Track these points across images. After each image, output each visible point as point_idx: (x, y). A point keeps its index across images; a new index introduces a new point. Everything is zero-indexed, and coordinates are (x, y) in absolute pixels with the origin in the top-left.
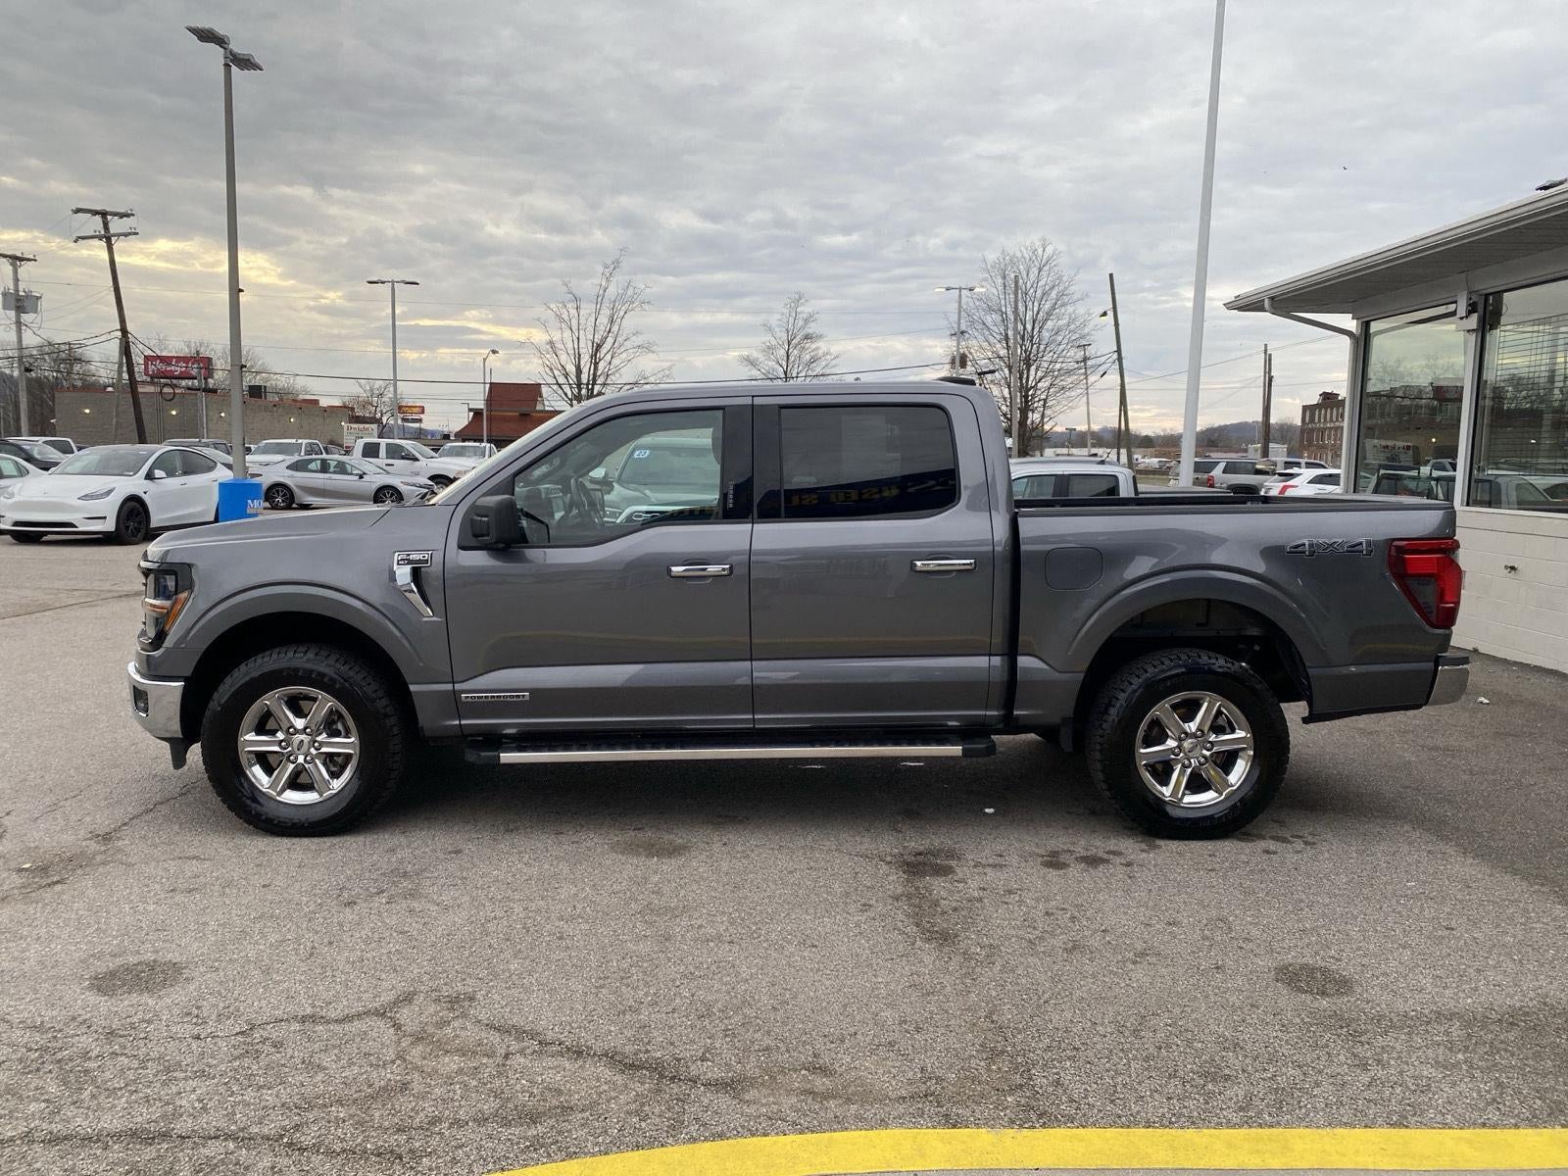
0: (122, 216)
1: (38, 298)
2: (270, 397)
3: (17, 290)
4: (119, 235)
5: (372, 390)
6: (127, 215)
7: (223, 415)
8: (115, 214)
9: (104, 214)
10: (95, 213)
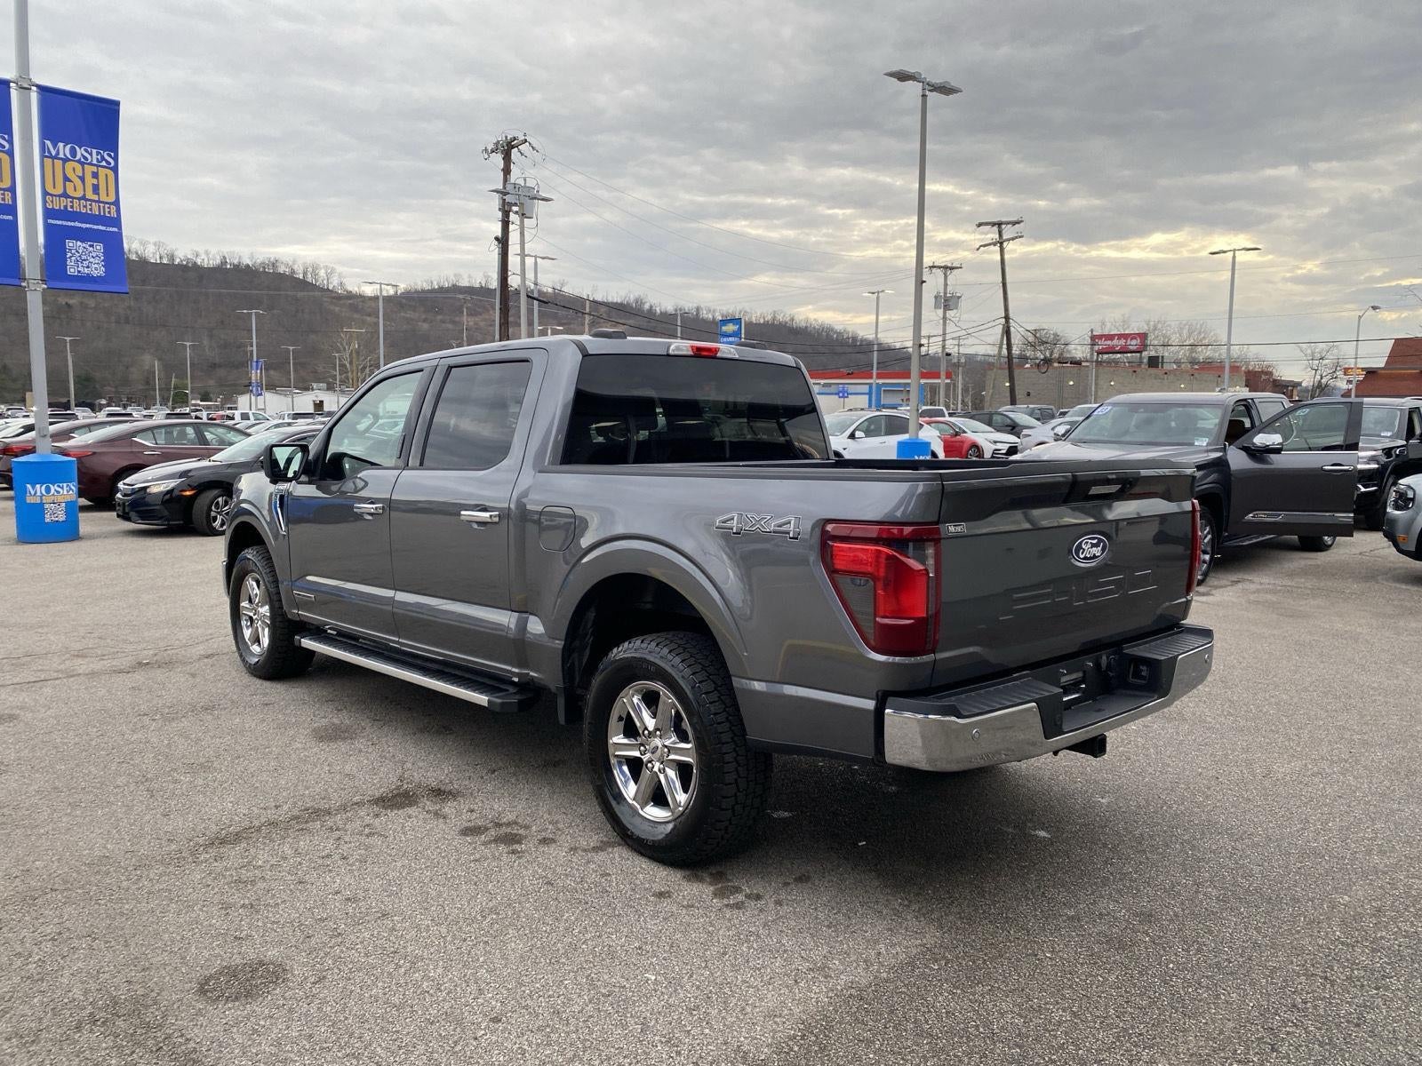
0: (1014, 223)
1: (959, 297)
2: (1167, 367)
3: (945, 293)
4: (1009, 240)
5: (1313, 353)
6: (1018, 222)
7: (1112, 383)
8: (1008, 223)
9: (999, 224)
10: (993, 224)
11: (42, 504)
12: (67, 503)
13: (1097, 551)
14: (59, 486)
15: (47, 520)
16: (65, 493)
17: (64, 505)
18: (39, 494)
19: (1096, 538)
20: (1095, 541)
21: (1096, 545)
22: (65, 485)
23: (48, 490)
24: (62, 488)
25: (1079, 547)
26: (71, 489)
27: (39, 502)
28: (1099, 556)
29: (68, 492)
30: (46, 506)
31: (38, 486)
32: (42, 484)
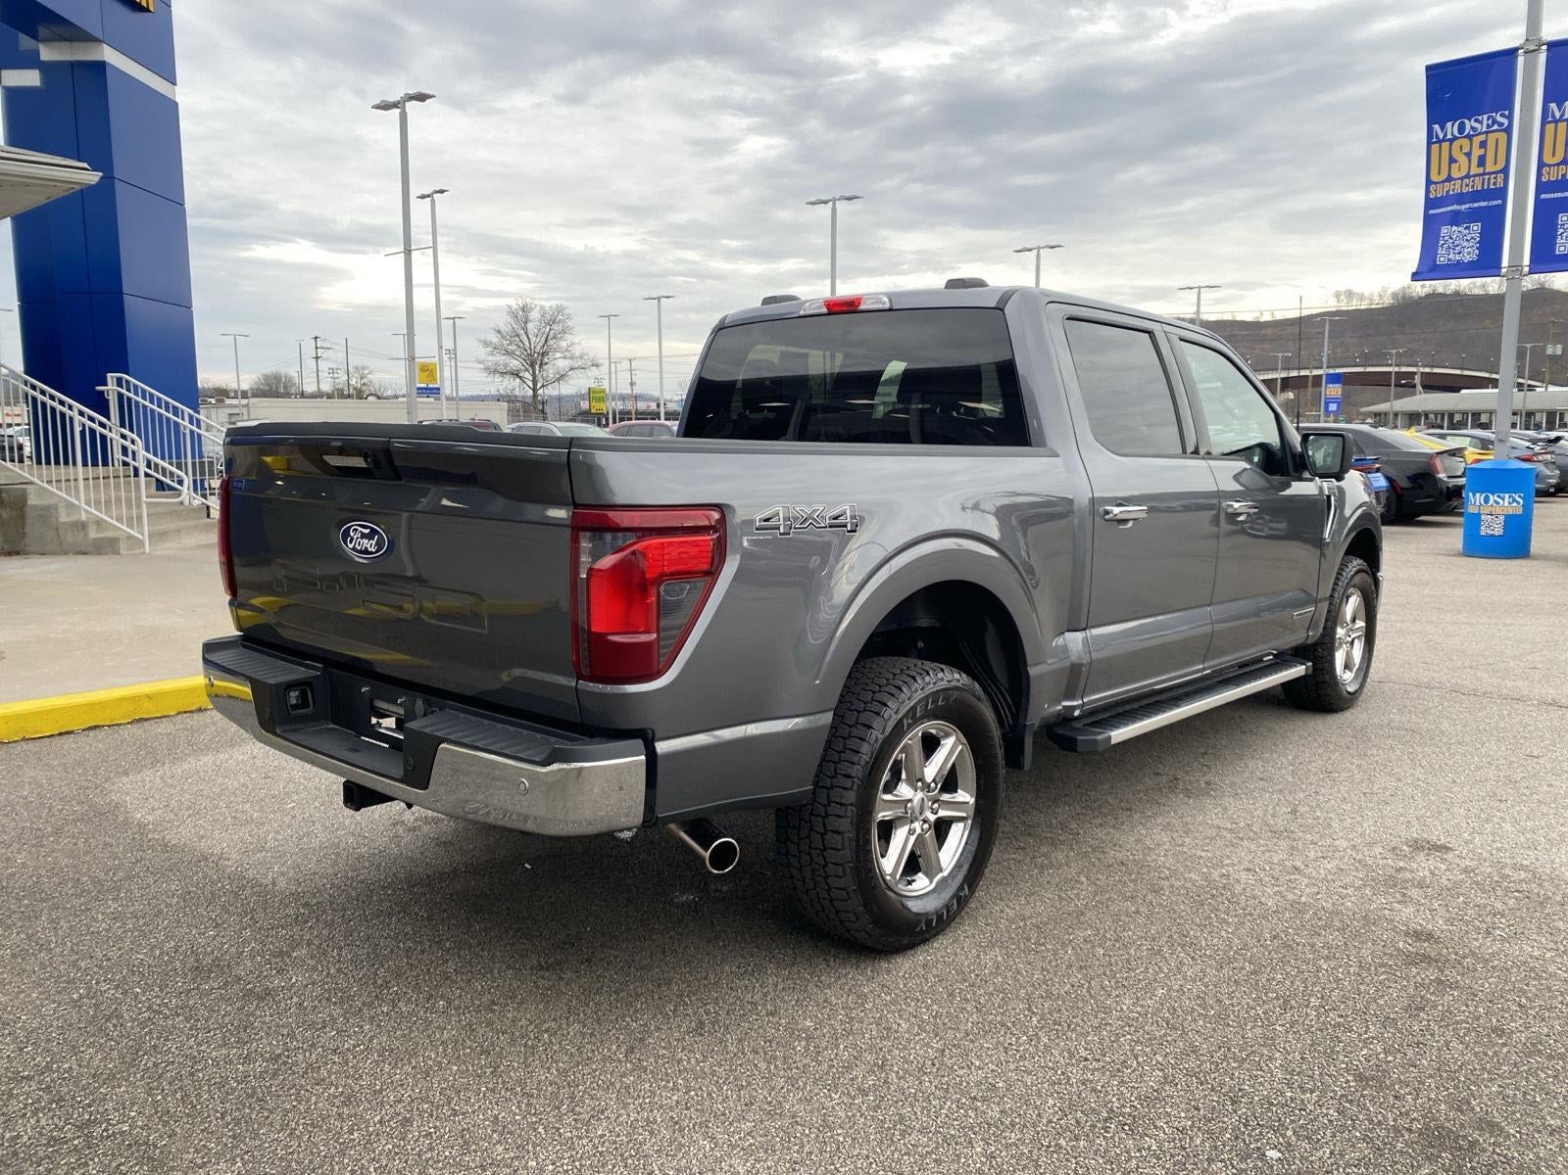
11: (1479, 515)
12: (1507, 517)
13: (370, 545)
14: (1499, 496)
15: (1482, 533)
16: (1506, 504)
17: (1502, 518)
18: (1478, 503)
19: (370, 528)
20: (367, 531)
21: (369, 537)
22: (1507, 496)
23: (1487, 500)
24: (1503, 499)
25: (346, 534)
26: (1514, 500)
27: (1477, 512)
28: (372, 553)
29: (1510, 503)
30: (1483, 517)
31: (1478, 495)
32: (1482, 492)
